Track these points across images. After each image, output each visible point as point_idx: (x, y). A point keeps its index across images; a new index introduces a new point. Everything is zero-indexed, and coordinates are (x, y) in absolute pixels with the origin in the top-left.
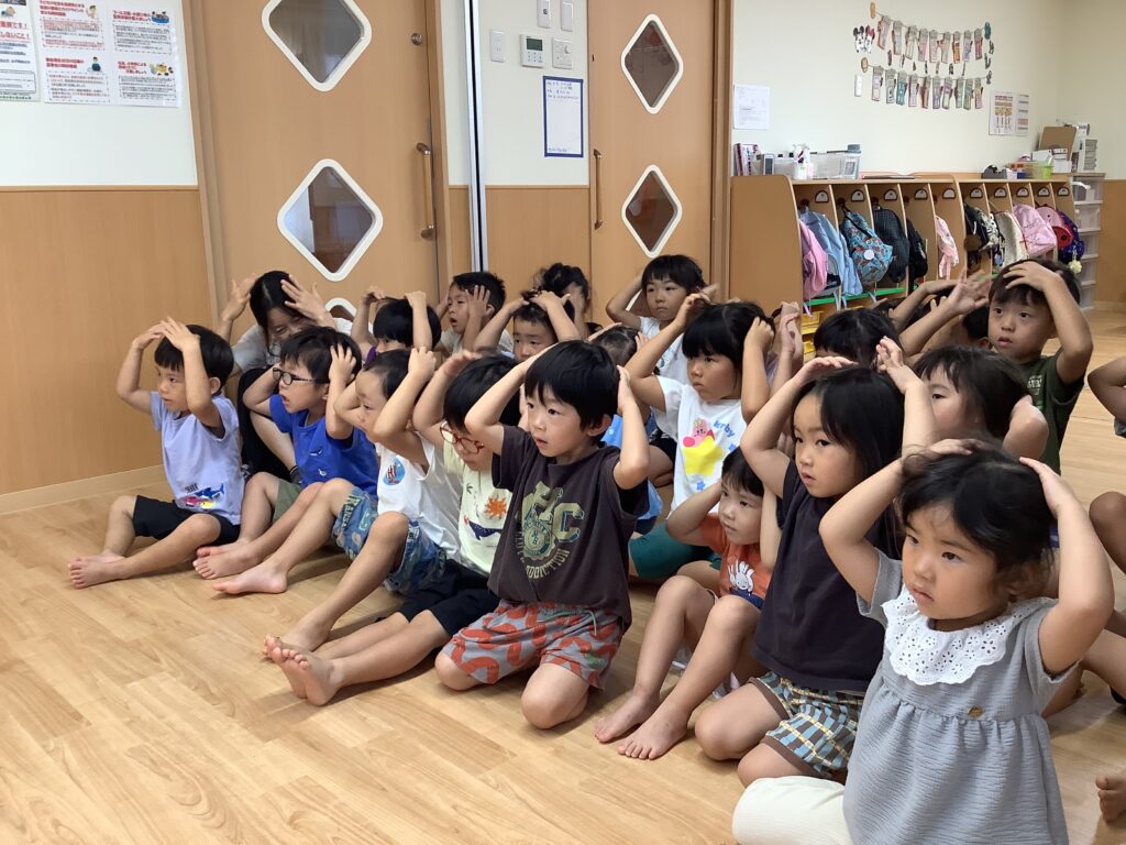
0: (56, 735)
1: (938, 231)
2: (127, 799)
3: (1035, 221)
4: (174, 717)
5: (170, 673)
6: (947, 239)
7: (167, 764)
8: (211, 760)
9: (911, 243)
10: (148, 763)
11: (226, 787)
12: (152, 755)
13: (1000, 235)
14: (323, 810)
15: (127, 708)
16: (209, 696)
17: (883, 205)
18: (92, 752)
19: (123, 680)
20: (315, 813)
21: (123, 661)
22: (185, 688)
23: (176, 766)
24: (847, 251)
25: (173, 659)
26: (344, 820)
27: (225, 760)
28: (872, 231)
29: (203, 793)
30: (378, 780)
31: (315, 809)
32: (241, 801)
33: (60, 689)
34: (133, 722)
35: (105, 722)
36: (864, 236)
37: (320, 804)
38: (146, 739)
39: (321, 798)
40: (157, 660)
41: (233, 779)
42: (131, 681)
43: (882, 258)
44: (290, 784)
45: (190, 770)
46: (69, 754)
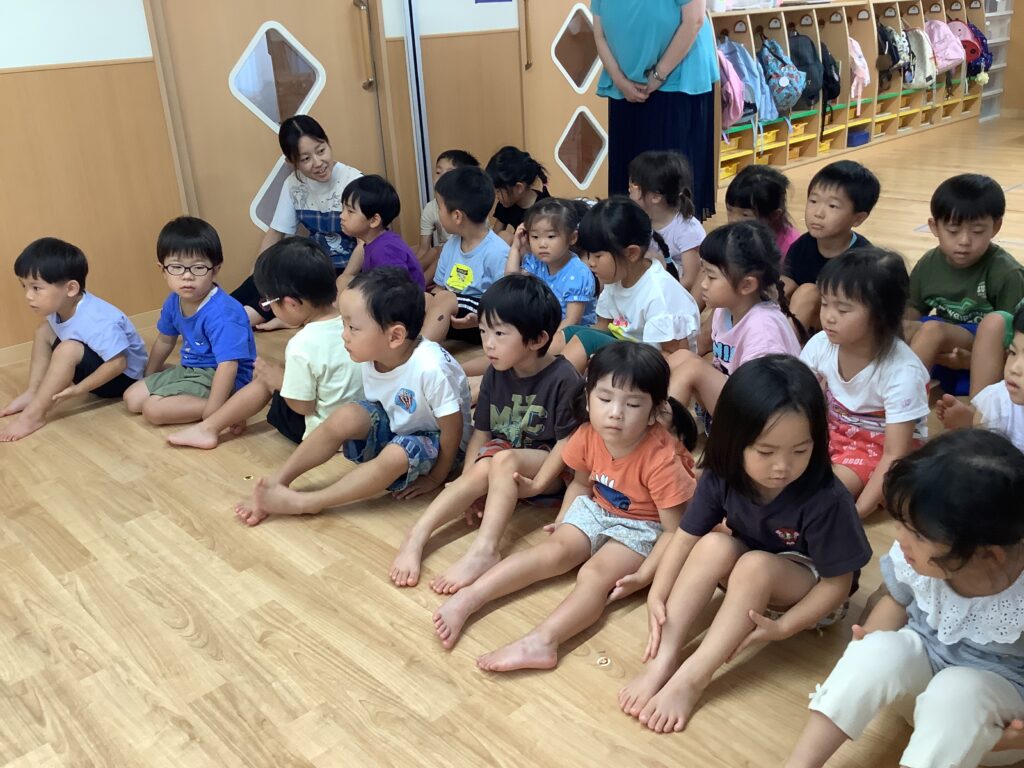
0: (69, 570)
1: (851, 53)
2: (129, 624)
3: (945, 36)
4: (165, 552)
5: (160, 511)
6: (859, 60)
7: (160, 593)
8: (195, 588)
9: (825, 67)
10: (144, 592)
11: (208, 611)
12: (148, 586)
13: (911, 53)
14: (286, 630)
15: (126, 544)
16: (193, 532)
17: (799, 30)
18: (99, 583)
19: (122, 519)
20: (280, 632)
21: (121, 501)
22: (173, 524)
23: (169, 595)
24: (764, 79)
25: (163, 499)
26: (303, 637)
27: (207, 588)
28: (787, 58)
29: (190, 617)
30: (331, 602)
31: (280, 629)
32: (221, 624)
33: (70, 528)
34: (132, 556)
35: (109, 558)
36: (780, 63)
37: (285, 625)
38: (144, 572)
39: (285, 619)
40: (149, 500)
41: (214, 605)
42: (129, 519)
43: (795, 84)
44: (261, 608)
45: (178, 598)
46: (81, 587)
